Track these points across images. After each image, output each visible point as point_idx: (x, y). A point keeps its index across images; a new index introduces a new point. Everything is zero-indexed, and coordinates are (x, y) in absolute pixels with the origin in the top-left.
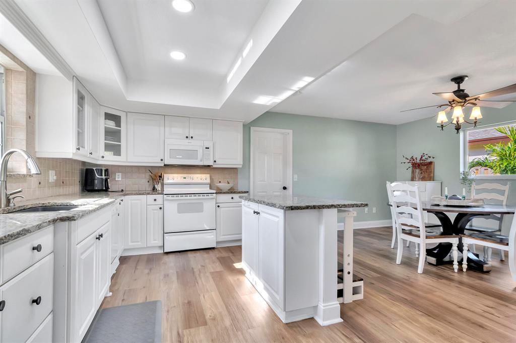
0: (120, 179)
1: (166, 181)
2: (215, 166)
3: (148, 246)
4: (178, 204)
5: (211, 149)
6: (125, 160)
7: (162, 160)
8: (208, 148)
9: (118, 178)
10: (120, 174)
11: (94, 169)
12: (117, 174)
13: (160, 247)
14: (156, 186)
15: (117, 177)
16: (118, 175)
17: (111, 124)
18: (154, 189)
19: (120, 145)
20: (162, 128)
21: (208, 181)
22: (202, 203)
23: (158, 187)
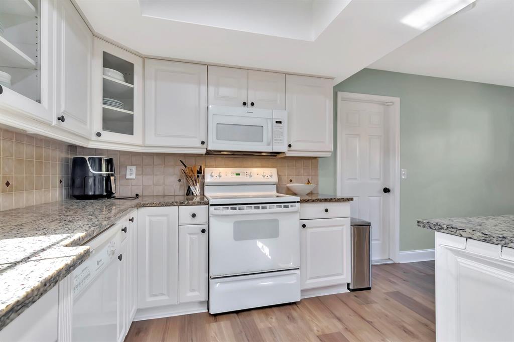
0: (133, 177)
1: (208, 179)
2: (288, 154)
3: (181, 301)
4: (236, 223)
5: (285, 123)
6: (140, 143)
7: (203, 143)
8: (280, 122)
9: (131, 174)
10: (134, 168)
11: (87, 157)
12: (129, 168)
13: (201, 303)
14: (192, 188)
15: (128, 172)
16: (131, 170)
17: (116, 77)
18: (189, 192)
19: (132, 115)
20: (203, 88)
21: (275, 179)
22: (276, 221)
23: (196, 190)
